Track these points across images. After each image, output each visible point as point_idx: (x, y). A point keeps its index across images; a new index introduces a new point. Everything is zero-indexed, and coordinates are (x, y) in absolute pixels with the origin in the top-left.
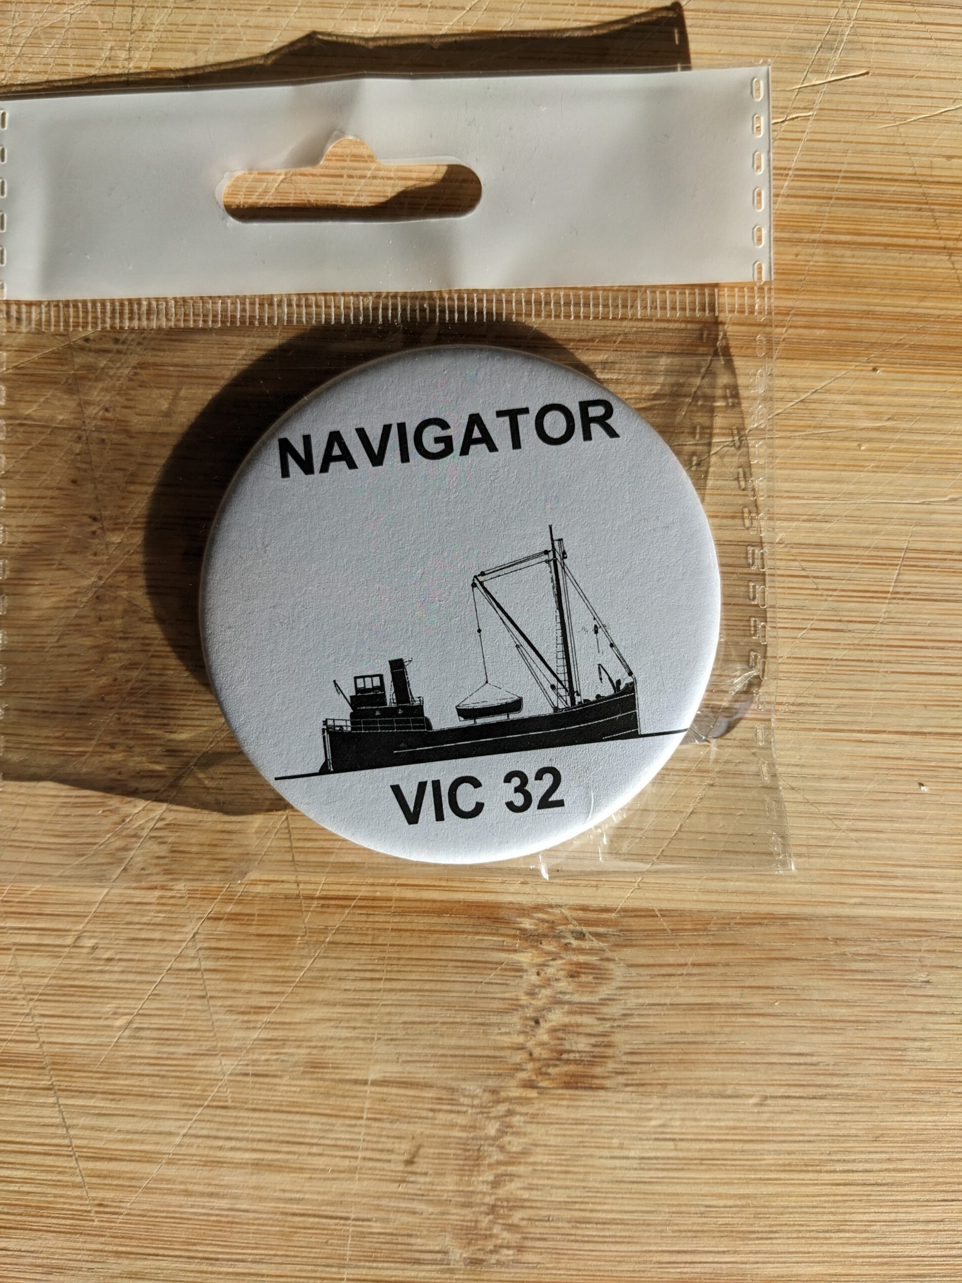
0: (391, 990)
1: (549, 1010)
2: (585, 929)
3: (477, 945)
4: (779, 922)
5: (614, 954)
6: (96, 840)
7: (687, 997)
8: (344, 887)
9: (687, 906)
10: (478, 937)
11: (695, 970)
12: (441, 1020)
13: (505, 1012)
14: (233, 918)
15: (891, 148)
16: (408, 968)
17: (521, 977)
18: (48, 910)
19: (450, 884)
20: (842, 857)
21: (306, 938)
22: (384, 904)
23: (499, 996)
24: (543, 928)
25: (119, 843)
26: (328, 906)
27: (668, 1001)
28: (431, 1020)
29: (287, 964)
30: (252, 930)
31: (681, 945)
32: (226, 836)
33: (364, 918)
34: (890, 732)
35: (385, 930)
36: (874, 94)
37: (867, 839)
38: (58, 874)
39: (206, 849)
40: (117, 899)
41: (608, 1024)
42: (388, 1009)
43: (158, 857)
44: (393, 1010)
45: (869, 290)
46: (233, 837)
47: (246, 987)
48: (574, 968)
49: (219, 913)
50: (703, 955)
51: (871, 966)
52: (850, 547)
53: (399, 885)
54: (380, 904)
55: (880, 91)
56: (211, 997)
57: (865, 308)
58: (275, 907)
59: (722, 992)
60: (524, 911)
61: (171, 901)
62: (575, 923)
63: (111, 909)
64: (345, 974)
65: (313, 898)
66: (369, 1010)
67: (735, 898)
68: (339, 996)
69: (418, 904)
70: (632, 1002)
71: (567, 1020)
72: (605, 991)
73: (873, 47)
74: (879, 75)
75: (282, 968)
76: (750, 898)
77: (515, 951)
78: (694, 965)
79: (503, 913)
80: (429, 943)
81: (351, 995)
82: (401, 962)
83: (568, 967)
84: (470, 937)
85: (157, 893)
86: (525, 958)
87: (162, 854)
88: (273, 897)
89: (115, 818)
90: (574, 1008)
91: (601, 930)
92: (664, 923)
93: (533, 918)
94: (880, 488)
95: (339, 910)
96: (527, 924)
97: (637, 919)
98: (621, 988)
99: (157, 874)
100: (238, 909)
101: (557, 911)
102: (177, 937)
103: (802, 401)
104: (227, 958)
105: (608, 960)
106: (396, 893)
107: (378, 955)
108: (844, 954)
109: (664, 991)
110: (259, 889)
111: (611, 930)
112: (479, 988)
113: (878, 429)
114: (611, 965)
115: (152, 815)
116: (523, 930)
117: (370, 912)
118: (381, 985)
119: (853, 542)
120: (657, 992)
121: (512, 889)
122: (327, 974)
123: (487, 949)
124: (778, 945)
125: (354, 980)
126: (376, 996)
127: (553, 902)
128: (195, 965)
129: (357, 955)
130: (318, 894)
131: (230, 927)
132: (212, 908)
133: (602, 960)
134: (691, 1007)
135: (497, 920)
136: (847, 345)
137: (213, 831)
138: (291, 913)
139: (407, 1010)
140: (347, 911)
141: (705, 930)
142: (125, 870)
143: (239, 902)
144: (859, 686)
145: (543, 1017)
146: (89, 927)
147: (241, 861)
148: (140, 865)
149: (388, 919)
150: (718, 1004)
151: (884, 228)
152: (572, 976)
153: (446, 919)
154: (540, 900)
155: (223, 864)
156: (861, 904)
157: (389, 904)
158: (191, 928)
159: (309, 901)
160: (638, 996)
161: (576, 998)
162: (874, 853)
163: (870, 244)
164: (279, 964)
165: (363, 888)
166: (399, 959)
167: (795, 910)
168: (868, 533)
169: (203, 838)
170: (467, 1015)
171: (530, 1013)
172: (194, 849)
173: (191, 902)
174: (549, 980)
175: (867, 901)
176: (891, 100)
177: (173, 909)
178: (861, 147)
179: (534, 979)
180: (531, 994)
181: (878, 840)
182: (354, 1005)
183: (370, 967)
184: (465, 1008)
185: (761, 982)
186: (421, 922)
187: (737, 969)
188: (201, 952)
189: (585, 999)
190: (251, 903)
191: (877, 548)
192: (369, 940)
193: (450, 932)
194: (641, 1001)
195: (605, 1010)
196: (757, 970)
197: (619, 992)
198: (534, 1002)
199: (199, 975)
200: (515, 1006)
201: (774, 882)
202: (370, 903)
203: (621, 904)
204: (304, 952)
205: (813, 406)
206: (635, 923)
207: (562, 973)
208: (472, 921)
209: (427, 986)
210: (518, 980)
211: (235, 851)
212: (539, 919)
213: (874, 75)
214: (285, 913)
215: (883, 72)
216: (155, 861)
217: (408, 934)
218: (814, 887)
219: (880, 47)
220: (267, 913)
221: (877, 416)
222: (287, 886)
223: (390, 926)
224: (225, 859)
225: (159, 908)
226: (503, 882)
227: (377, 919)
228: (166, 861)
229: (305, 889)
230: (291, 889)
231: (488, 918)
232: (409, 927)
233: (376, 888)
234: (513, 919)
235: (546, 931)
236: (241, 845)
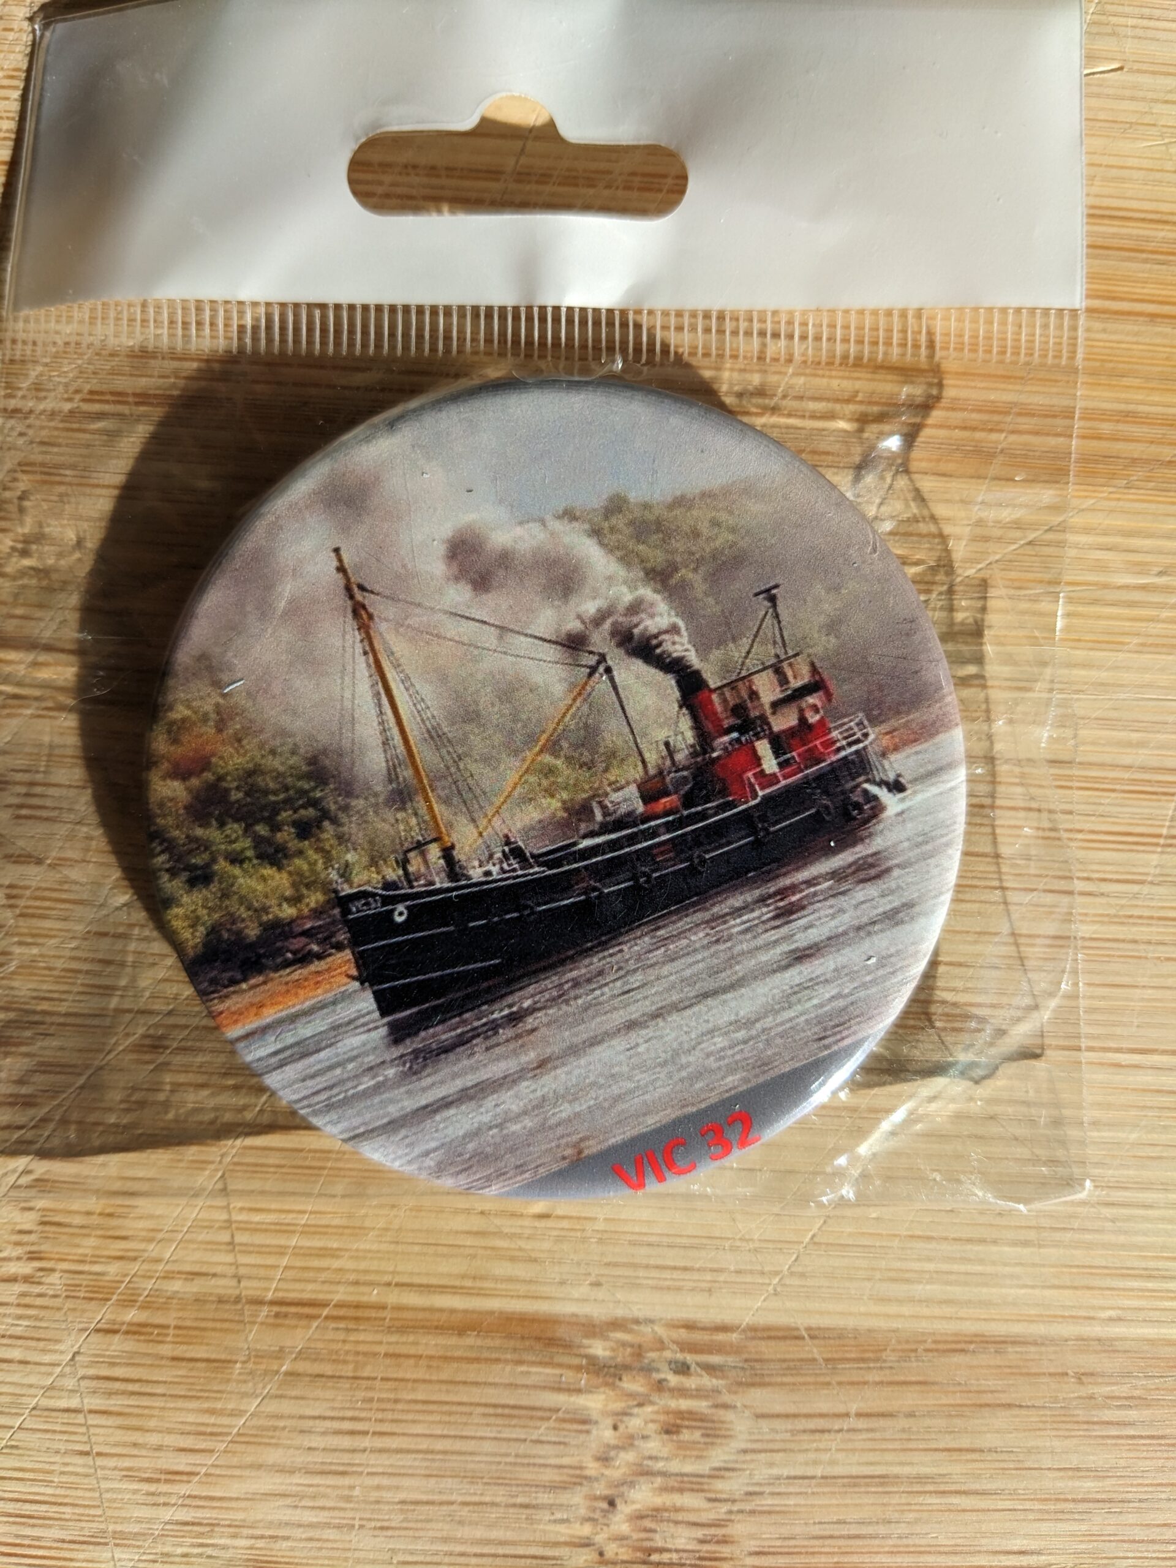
0: (381, 1451)
1: (632, 1484)
2: (689, 1358)
3: (520, 1381)
4: (992, 1348)
5: (734, 1397)
7: (849, 1465)
8: (310, 1287)
9: (850, 1323)
10: (523, 1368)
11: (861, 1424)
12: (460, 1499)
13: (563, 1487)
14: (136, 1330)
15: (1158, 176)
16: (410, 1417)
17: (588, 1432)
19: (478, 1284)
20: (1090, 1246)
21: (250, 1366)
22: (373, 1314)
23: (552, 1461)
24: (624, 1356)
26: (286, 1316)
27: (819, 1471)
28: (444, 1498)
29: (219, 1405)
30: (166, 1350)
31: (840, 1383)
33: (341, 1336)
34: (1164, 1052)
35: (375, 1354)
36: (1132, 99)
37: (1129, 1219)
39: (95, 1220)
41: (724, 1508)
42: (376, 1481)
43: (21, 1232)
44: (385, 1481)
45: (1126, 381)
46: (140, 1202)
47: (154, 1439)
48: (671, 1419)
49: (114, 1322)
50: (874, 1401)
51: (1133, 1414)
52: (1102, 765)
53: (397, 1285)
54: (367, 1313)
55: (1141, 94)
56: (99, 1454)
57: (1123, 407)
58: (201, 1315)
59: (902, 1457)
60: (593, 1329)
61: (39, 1301)
62: (675, 1347)
64: (311, 1423)
65: (260, 1302)
66: (347, 1481)
67: (925, 1311)
68: (301, 1459)
69: (427, 1315)
70: (762, 1473)
71: (659, 1501)
72: (719, 1456)
73: (1130, 32)
74: (1139, 71)
75: (212, 1412)
76: (948, 1310)
77: (579, 1391)
78: (859, 1415)
79: (561, 1332)
80: (444, 1376)
81: (318, 1457)
82: (400, 1406)
83: (662, 1418)
84: (508, 1368)
85: (18, 1288)
86: (595, 1402)
87: (26, 1227)
88: (199, 1300)
90: (672, 1482)
91: (715, 1359)
92: (813, 1350)
93: (606, 1339)
94: (1148, 677)
95: (304, 1322)
96: (599, 1349)
97: (772, 1343)
98: (745, 1451)
99: (19, 1259)
100: (143, 1317)
101: (647, 1329)
102: (47, 1358)
103: (1030, 543)
104: (124, 1393)
105: (726, 1406)
106: (393, 1298)
107: (361, 1394)
108: (1091, 1397)
109: (812, 1456)
110: (176, 1286)
111: (731, 1360)
112: (522, 1448)
113: (1143, 588)
114: (729, 1416)
116: (592, 1360)
117: (351, 1325)
118: (366, 1442)
119: (1107, 759)
120: (801, 1457)
121: (576, 1293)
122: (281, 1423)
123: (535, 1387)
124: (991, 1383)
125: (324, 1433)
126: (358, 1458)
127: (640, 1315)
128: (74, 1403)
129: (329, 1394)
130: (270, 1296)
131: (130, 1345)
132: (102, 1314)
133: (716, 1406)
134: (854, 1481)
135: (551, 1342)
136: (1096, 462)
138: (226, 1325)
139: (406, 1482)
140: (315, 1324)
141: (877, 1360)
143: (145, 1306)
144: (1118, 980)
145: (622, 1495)
147: (150, 1240)
149: (378, 1337)
150: (897, 1477)
151: (1149, 290)
152: (668, 1432)
153: (470, 1340)
154: (620, 1312)
155: (123, 1245)
156: (1120, 1319)
157: (381, 1314)
158: (70, 1344)
159: (254, 1307)
160: (771, 1465)
161: (675, 1466)
162: (1140, 1239)
163: (1129, 313)
164: (206, 1405)
165: (341, 1288)
166: (396, 1401)
167: (1017, 1329)
168: (1129, 744)
170: (501, 1491)
171: (600, 1489)
172: (78, 1220)
173: (69, 1304)
174: (632, 1437)
175: (1129, 1315)
176: (1158, 108)
177: (42, 1313)
178: (1114, 172)
179: (608, 1435)
180: (604, 1459)
181: (1146, 1219)
182: (322, 1473)
183: (349, 1414)
184: (498, 1481)
185: (965, 1442)
186: (431, 1344)
187: (928, 1422)
188: (83, 1383)
189: (689, 1468)
190: (164, 1307)
191: (1143, 769)
192: (348, 1370)
193: (477, 1360)
194: (775, 1471)
195: (719, 1485)
196: (958, 1422)
197: (742, 1457)
198: (607, 1472)
199: (80, 1419)
200: (578, 1479)
201: (986, 1285)
202: (351, 1313)
203: (747, 1319)
204: (248, 1387)
205: (1047, 551)
206: (768, 1349)
207: (651, 1426)
208: (512, 1343)
209: (439, 1445)
210: (582, 1437)
211: (141, 1224)
212: (618, 1342)
213: (1131, 71)
214: (218, 1325)
215: (1144, 67)
216: (14, 1237)
217: (412, 1362)
218: (1048, 1293)
219: (1140, 32)
220: (188, 1323)
221: (1141, 568)
222: (221, 1282)
223: (382, 1349)
224: (124, 1238)
225: (20, 1311)
226: (562, 1283)
227: (362, 1337)
228: (33, 1238)
229: (249, 1288)
230: (224, 1286)
231: (538, 1339)
232: (412, 1351)
233: (363, 1289)
234: (577, 1340)
235: (629, 1360)
236: (151, 1217)
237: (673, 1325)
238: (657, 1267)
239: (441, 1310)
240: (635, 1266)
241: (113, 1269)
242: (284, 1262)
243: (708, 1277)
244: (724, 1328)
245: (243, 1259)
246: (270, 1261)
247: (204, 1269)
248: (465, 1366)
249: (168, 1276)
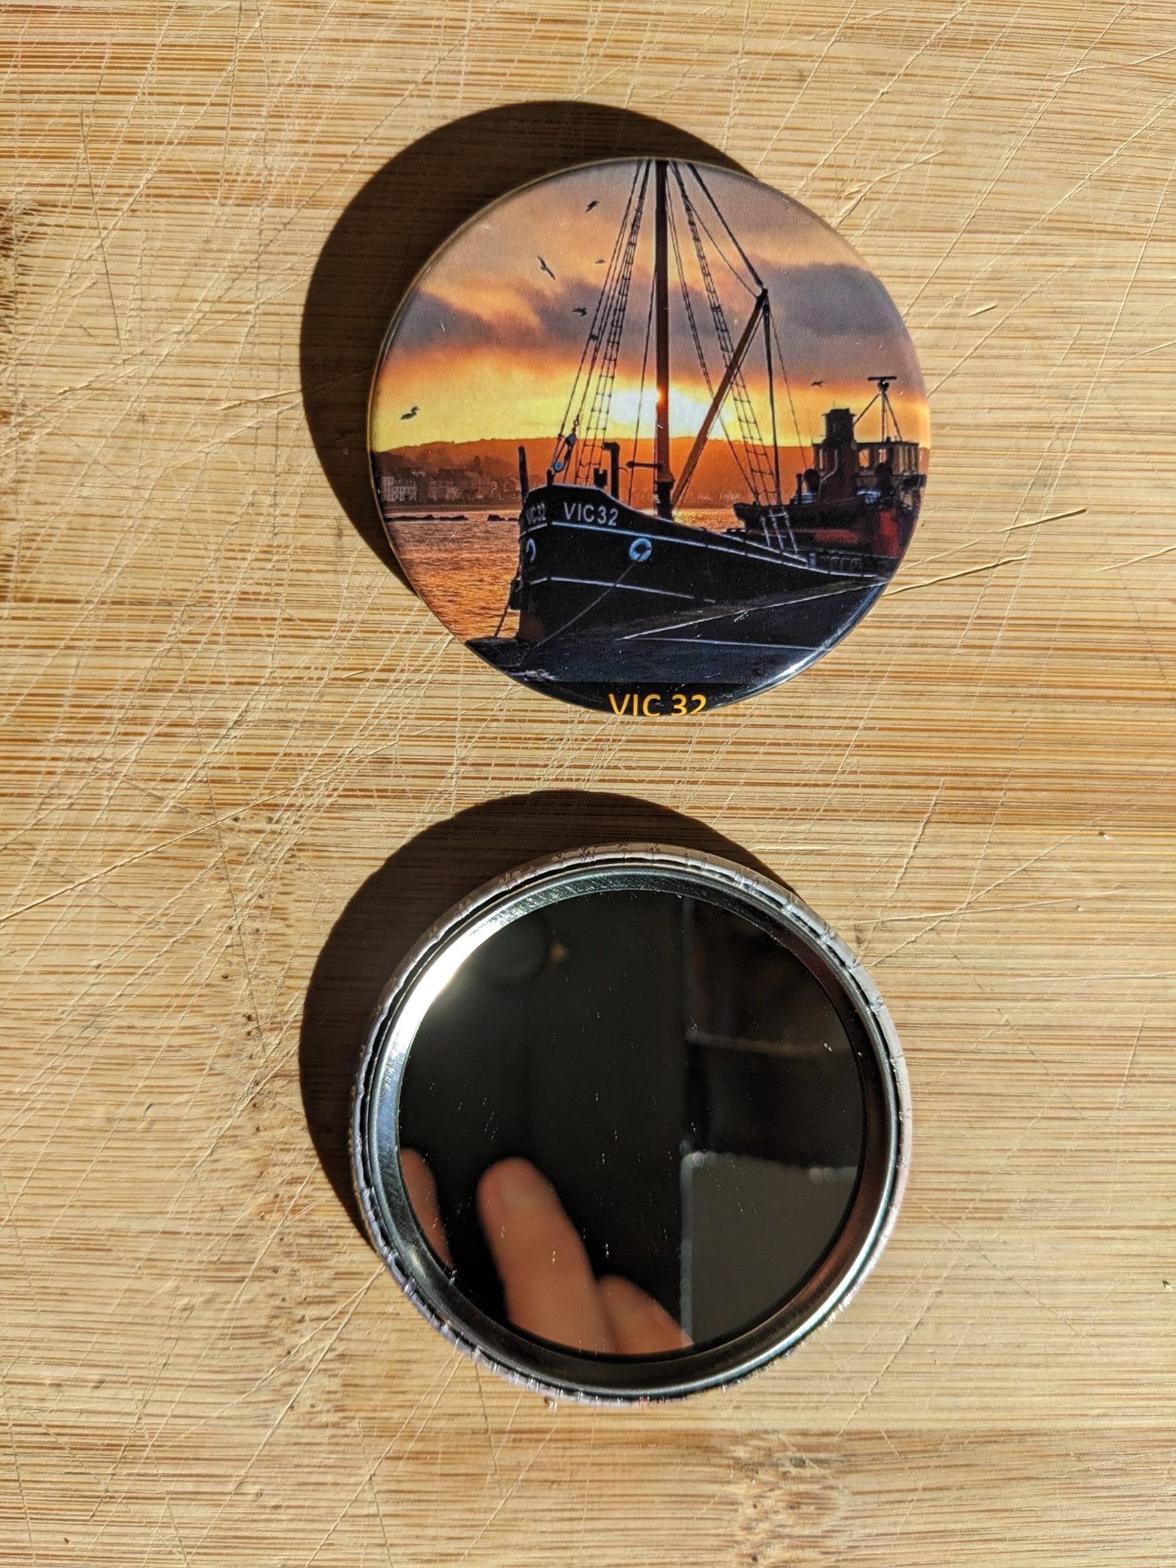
0: (592, 1531)
1: (768, 1545)
2: (804, 1456)
3: (687, 1477)
4: (1016, 1439)
5: (837, 1481)
6: (259, 1375)
7: (919, 1524)
8: (537, 1419)
9: (916, 1426)
10: (687, 1469)
11: (927, 1495)
12: (648, 1561)
13: (719, 1549)
14: (415, 1456)
15: (1112, 592)
16: (611, 1506)
17: (736, 1510)
18: (206, 1454)
20: (1082, 1365)
21: (497, 1477)
22: (582, 1436)
23: (712, 1532)
24: (758, 1456)
25: (285, 1378)
26: (520, 1440)
27: (898, 1529)
28: (637, 1561)
29: (476, 1506)
30: (437, 1469)
31: (910, 1468)
32: (404, 1366)
33: (561, 1452)
34: (1131, 1228)
35: (584, 1464)
36: (1093, 534)
37: (1109, 1345)
38: (216, 1414)
39: (382, 1381)
40: (283, 1440)
41: (833, 1558)
42: (590, 1552)
43: (329, 1392)
44: (595, 1552)
45: (1092, 748)
46: (413, 1366)
47: (431, 1532)
48: (794, 1499)
49: (398, 1452)
50: (936, 1478)
51: (1117, 1481)
52: (1080, 1027)
53: (598, 1415)
54: (578, 1436)
55: (1099, 530)
56: (392, 1545)
57: (1089, 767)
58: (460, 1443)
59: (956, 1517)
60: (736, 1439)
61: (344, 1440)
62: (794, 1448)
63: (277, 1451)
64: (541, 1514)
65: (503, 1432)
66: (569, 1553)
67: (968, 1415)
68: (535, 1539)
69: (620, 1435)
70: (859, 1532)
71: (787, 1555)
72: (828, 1522)
73: (1091, 482)
74: (1098, 512)
75: (471, 1510)
76: (984, 1414)
77: (729, 1482)
78: (925, 1489)
79: (714, 1442)
80: (634, 1477)
81: (549, 1538)
82: (603, 1499)
83: (788, 1498)
84: (678, 1469)
85: (329, 1432)
86: (740, 1489)
87: (333, 1389)
88: (459, 1433)
89: (280, 1350)
90: (795, 1542)
91: (822, 1455)
92: (891, 1446)
93: (747, 1445)
94: (1111, 963)
95: (533, 1444)
96: (741, 1452)
97: (862, 1443)
98: (846, 1518)
99: (329, 1411)
100: (419, 1447)
101: (774, 1437)
102: (352, 1480)
103: (1024, 870)
104: (408, 1501)
105: (831, 1488)
106: (596, 1424)
107: (575, 1493)
108: (1087, 1470)
109: (893, 1519)
110: (442, 1424)
111: (833, 1456)
112: (690, 1524)
113: (1106, 898)
114: (834, 1494)
115: (320, 1346)
116: (737, 1460)
117: (567, 1445)
118: (581, 1526)
119: (1084, 1022)
120: (886, 1520)
121: (724, 1414)
122: (520, 1516)
123: (697, 1481)
124: (1017, 1463)
125: (552, 1521)
126: (575, 1537)
127: (770, 1428)
128: (373, 1510)
129: (553, 1494)
130: (508, 1427)
131: (411, 1467)
132: (391, 1446)
133: (825, 1488)
134: (923, 1535)
135: (708, 1449)
136: (1071, 808)
137: (391, 1362)
138: (479, 1450)
139: (609, 1551)
140: (541, 1445)
141: (936, 1451)
142: (292, 1407)
143: (421, 1439)
144: (1096, 1178)
145: (761, 1553)
146: (253, 1472)
147: (422, 1393)
148: (309, 1402)
149: (586, 1452)
150: (952, 1531)
151: (1106, 680)
152: (792, 1508)
153: (651, 1450)
154: (755, 1426)
155: (403, 1397)
156: (1105, 1415)
157: (587, 1436)
158: (367, 1470)
159: (498, 1436)
160: (865, 1526)
161: (797, 1531)
162: (1119, 1359)
163: (1092, 697)
164: (467, 1506)
165: (559, 1420)
166: (601, 1496)
167: (1034, 1425)
168: (1100, 1011)
169: (380, 1369)
170: (677, 1554)
171: (746, 1549)
172: (369, 1382)
173: (366, 1441)
174: (766, 1512)
175: (1112, 1412)
176: (1113, 540)
177: (347, 1448)
178: (1080, 592)
179: (750, 1512)
180: (748, 1529)
181: (1121, 1345)
182: (551, 1549)
183: (568, 1506)
184: (676, 1547)
185: (999, 1505)
186: (625, 1455)
187: (973, 1492)
188: (379, 1496)
189: (807, 1532)
190: (435, 1439)
191: (1110, 1028)
192: (566, 1476)
193: (657, 1464)
194: (868, 1531)
195: (829, 1542)
196: (995, 1492)
197: (844, 1523)
198: (750, 1537)
199: (377, 1521)
200: (732, 1543)
201: (1010, 1395)
202: (568, 1436)
203: (844, 1427)
204: (497, 1492)
205: (1036, 875)
206: (861, 1447)
207: (781, 1504)
208: (680, 1451)
209: (632, 1524)
210: (733, 1514)
211: (415, 1382)
212: (755, 1447)
213: (1092, 513)
214: (473, 1450)
215: (1102, 509)
216: (324, 1396)
217: (611, 1468)
218: (1053, 1399)
219: (1097, 481)
220: (452, 1450)
221: (1104, 884)
222: (474, 1419)
223: (590, 1460)
224: (404, 1392)
225: (331, 1448)
226: (714, 1408)
227: (574, 1452)
228: (338, 1396)
229: (494, 1423)
230: (478, 1423)
231: (698, 1447)
232: (611, 1460)
233: (573, 1419)
234: (726, 1447)
235: (762, 1460)
236: (421, 1376)
237: (791, 1433)
238: (780, 1394)
239: (630, 1431)
240: (763, 1394)
241: (397, 1414)
242: (518, 1403)
243: (816, 1398)
244: (828, 1434)
245: (487, 1403)
246: (508, 1403)
247: (462, 1411)
248: (649, 1469)
249: (436, 1418)
